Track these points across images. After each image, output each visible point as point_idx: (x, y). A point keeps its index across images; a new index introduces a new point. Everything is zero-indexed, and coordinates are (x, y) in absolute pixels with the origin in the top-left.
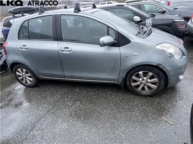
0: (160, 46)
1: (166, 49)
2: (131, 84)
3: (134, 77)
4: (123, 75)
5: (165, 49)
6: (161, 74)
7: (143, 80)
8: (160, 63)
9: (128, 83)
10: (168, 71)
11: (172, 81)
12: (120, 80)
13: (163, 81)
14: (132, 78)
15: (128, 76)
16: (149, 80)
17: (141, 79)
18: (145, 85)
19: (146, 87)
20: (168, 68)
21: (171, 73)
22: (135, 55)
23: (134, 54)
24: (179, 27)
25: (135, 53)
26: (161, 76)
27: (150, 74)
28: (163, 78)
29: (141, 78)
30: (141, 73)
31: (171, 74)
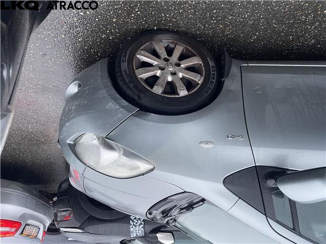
0: (139, 168)
1: (122, 160)
2: (203, 62)
3: (198, 79)
4: (231, 84)
5: (124, 159)
6: (131, 90)
7: (174, 74)
8: (137, 119)
9: (211, 64)
10: (113, 98)
11: (99, 73)
12: (234, 70)
13: (123, 73)
14: (203, 78)
15: (215, 81)
16: (158, 73)
17: (181, 75)
18: (166, 60)
19: (164, 54)
20: (115, 107)
21: (106, 95)
22: (207, 143)
23: (210, 146)
24: (71, 214)
25: (207, 149)
26: (131, 86)
27: (158, 90)
28: (123, 80)
29: (181, 79)
30: (183, 93)
31: (103, 93)
